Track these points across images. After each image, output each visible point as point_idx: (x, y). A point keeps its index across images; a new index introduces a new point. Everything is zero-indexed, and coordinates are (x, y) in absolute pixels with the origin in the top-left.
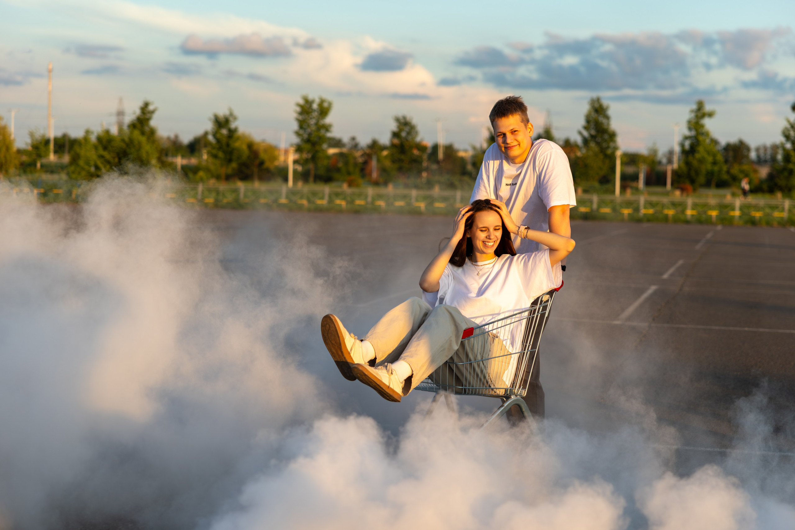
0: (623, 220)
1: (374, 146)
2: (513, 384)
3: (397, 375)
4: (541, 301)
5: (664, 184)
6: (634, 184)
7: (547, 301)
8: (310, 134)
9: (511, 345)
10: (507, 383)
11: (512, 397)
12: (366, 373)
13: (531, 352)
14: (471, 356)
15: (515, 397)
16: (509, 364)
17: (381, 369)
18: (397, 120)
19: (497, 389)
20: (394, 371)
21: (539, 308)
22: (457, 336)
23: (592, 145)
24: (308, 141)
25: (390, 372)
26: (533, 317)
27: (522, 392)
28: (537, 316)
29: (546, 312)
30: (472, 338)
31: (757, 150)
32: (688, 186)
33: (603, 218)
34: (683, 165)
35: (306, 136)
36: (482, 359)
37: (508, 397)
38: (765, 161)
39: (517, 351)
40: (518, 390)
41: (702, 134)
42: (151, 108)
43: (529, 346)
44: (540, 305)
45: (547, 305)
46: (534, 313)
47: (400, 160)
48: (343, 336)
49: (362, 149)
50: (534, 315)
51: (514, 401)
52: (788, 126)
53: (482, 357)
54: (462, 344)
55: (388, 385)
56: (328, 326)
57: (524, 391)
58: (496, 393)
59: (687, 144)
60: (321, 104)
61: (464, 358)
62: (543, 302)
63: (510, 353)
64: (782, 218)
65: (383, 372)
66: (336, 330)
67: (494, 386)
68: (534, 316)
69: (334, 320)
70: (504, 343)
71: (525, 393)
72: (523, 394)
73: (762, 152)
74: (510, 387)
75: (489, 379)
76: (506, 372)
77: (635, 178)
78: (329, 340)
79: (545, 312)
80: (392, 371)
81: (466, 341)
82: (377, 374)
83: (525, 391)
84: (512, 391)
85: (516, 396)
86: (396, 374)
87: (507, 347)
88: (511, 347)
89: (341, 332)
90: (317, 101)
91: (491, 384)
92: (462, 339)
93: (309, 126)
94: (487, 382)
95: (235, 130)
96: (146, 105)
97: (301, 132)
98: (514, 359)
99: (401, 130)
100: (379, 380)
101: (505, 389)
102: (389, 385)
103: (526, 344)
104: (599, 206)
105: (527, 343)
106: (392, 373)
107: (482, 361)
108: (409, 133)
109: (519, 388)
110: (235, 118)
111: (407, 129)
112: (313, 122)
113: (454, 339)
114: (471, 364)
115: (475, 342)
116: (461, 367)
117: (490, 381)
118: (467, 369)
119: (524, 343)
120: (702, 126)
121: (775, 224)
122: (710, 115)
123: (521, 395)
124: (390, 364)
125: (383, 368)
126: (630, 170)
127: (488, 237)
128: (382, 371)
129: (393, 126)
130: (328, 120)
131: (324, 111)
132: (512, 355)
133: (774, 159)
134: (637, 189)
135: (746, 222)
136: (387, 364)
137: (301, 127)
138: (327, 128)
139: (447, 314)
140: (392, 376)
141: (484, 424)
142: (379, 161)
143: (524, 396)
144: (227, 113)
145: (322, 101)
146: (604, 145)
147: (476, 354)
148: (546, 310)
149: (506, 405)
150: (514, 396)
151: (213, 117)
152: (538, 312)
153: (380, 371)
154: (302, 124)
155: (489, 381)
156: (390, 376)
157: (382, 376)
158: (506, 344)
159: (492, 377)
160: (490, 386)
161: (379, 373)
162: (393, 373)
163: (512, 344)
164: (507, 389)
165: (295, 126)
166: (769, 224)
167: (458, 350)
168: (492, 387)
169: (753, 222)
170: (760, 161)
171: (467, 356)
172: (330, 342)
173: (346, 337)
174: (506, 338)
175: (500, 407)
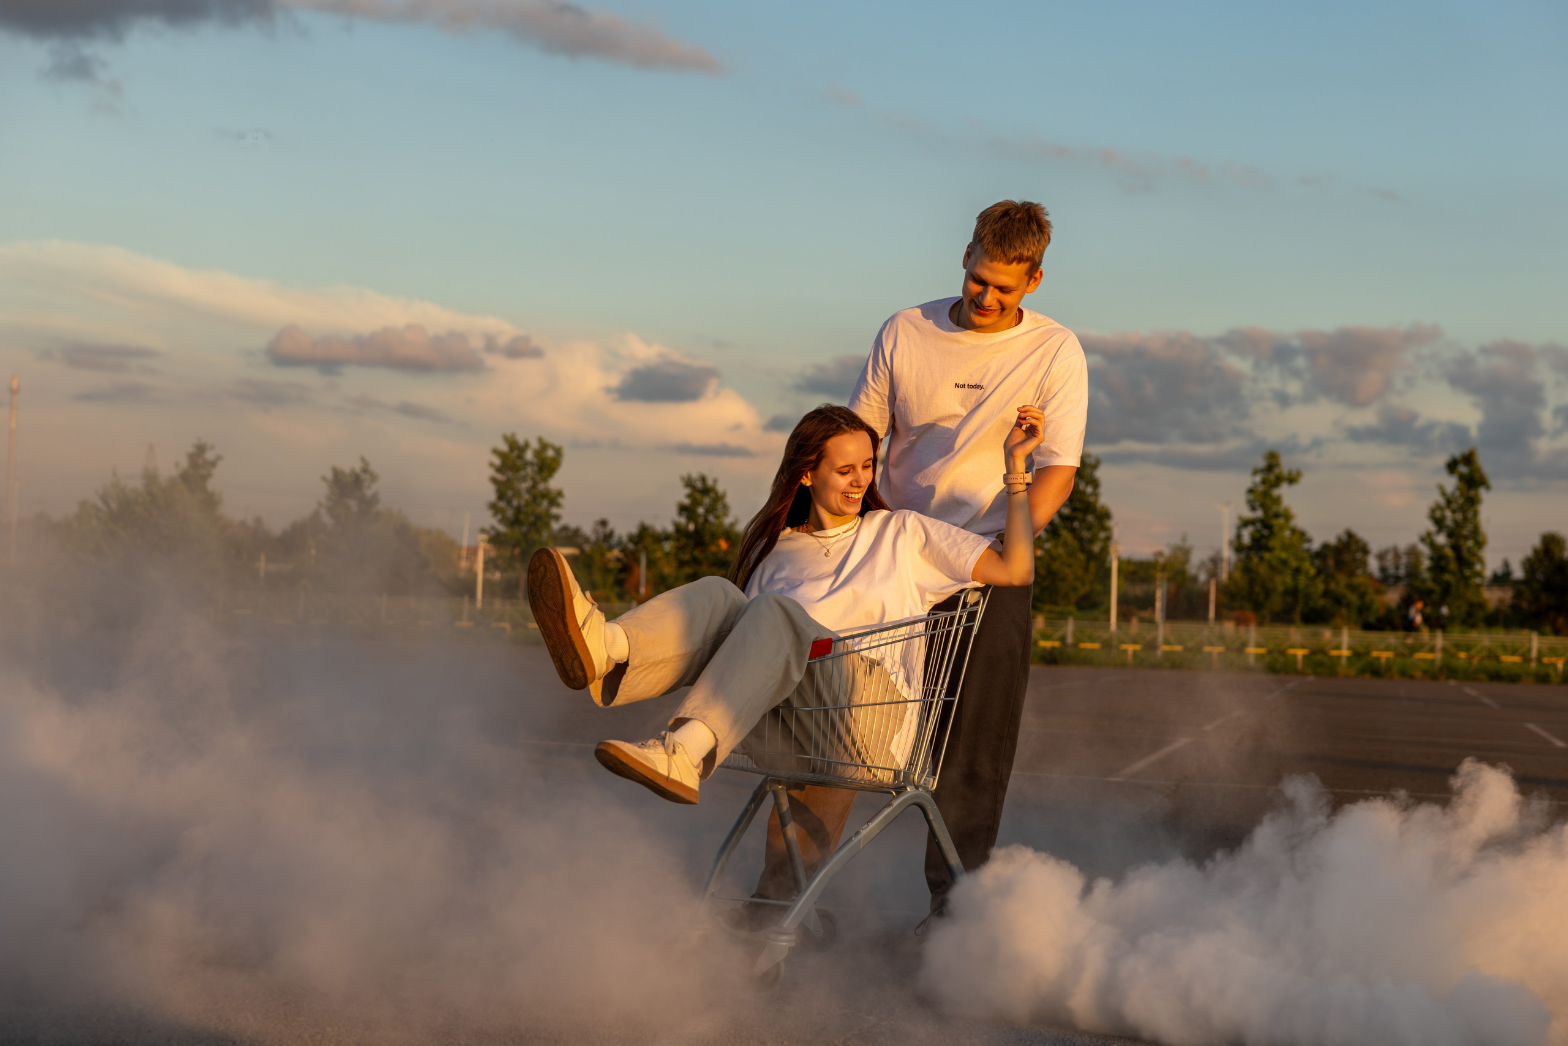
0: (1124, 665)
1: (644, 536)
2: (911, 763)
3: (686, 753)
4: (965, 604)
5: (1204, 618)
6: (1145, 614)
7: (977, 604)
8: (518, 510)
9: (906, 684)
10: (898, 759)
11: (909, 789)
12: (624, 761)
13: (945, 702)
14: (826, 696)
15: (914, 789)
16: (902, 720)
17: (654, 746)
18: (689, 483)
19: (878, 768)
20: (681, 747)
21: (961, 617)
22: (799, 654)
23: (1065, 534)
24: (515, 522)
25: (671, 748)
26: (949, 633)
27: (929, 781)
28: (957, 630)
29: (973, 626)
30: (828, 661)
31: (1381, 557)
32: (1249, 614)
33: (1085, 660)
34: (1238, 575)
35: (510, 513)
36: (849, 704)
37: (900, 790)
38: (1398, 579)
39: (918, 698)
40: (920, 776)
41: (1277, 515)
42: (210, 456)
43: (941, 691)
44: (962, 609)
45: (977, 611)
46: (951, 625)
47: (695, 561)
48: (570, 591)
49: (620, 543)
50: (950, 629)
51: (911, 797)
52: (1442, 501)
53: (850, 700)
54: (810, 672)
55: (666, 774)
56: (542, 569)
57: (932, 780)
58: (876, 777)
59: (1246, 537)
60: (539, 453)
61: (812, 698)
62: (968, 606)
63: (904, 700)
64: (1433, 661)
65: (659, 752)
66: (559, 576)
67: (873, 763)
68: (951, 631)
69: (555, 557)
70: (893, 677)
71: (933, 784)
72: (930, 787)
73: (1389, 562)
74: (905, 768)
75: (862, 748)
76: (896, 737)
77: (1148, 602)
78: (542, 599)
79: (972, 624)
80: (674, 746)
81: (818, 665)
82: (646, 758)
83: (934, 779)
84: (909, 777)
85: (917, 788)
86: (684, 753)
87: (898, 687)
88: (905, 688)
89: (569, 587)
90: (535, 445)
91: (867, 758)
92: (810, 658)
93: (518, 493)
94: (859, 754)
95: (375, 499)
96: (201, 449)
97: (502, 504)
98: (912, 714)
99: (696, 503)
100: (651, 770)
101: (895, 771)
102: (669, 774)
103: (935, 688)
104: (1078, 640)
105: (936, 685)
106: (674, 752)
107: (849, 709)
108: (710, 510)
109: (923, 771)
110: (374, 477)
111: (707, 500)
112: (525, 486)
113: (793, 661)
114: (826, 712)
115: (835, 669)
116: (805, 719)
117: (866, 752)
118: (818, 725)
119: (931, 686)
120: (1277, 500)
121: (1418, 674)
122: (1292, 480)
123: (926, 789)
124: (671, 733)
125: (657, 743)
126: (1138, 590)
127: (855, 484)
128: (657, 750)
129: (681, 495)
130: (555, 483)
131: (547, 465)
132: (909, 704)
133: (1413, 572)
134: (1152, 621)
135: (1363, 671)
136: (666, 734)
137: (501, 496)
138: (554, 499)
139: (778, 611)
140: (675, 757)
141: (853, 838)
142: (651, 564)
143: (932, 790)
144: (358, 467)
145: (544, 446)
146: (1086, 534)
147: (837, 694)
148: (974, 621)
149: (896, 803)
150: (913, 787)
151: (330, 475)
152: (959, 623)
153: (652, 751)
154: (503, 490)
155: (863, 751)
156: (671, 756)
157: (656, 762)
158: (896, 680)
159: (868, 745)
160: (864, 762)
161: (650, 756)
162: (677, 750)
163: (908, 681)
164: (900, 772)
165: (490, 493)
166: (1405, 674)
167: (800, 683)
168: (869, 763)
169: (1376, 671)
170: (1387, 579)
171: (819, 696)
172: (544, 603)
173: (576, 594)
174: (895, 670)
175: (885, 807)
